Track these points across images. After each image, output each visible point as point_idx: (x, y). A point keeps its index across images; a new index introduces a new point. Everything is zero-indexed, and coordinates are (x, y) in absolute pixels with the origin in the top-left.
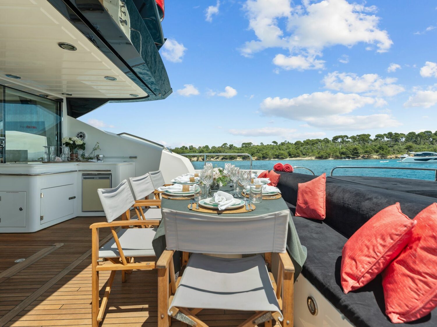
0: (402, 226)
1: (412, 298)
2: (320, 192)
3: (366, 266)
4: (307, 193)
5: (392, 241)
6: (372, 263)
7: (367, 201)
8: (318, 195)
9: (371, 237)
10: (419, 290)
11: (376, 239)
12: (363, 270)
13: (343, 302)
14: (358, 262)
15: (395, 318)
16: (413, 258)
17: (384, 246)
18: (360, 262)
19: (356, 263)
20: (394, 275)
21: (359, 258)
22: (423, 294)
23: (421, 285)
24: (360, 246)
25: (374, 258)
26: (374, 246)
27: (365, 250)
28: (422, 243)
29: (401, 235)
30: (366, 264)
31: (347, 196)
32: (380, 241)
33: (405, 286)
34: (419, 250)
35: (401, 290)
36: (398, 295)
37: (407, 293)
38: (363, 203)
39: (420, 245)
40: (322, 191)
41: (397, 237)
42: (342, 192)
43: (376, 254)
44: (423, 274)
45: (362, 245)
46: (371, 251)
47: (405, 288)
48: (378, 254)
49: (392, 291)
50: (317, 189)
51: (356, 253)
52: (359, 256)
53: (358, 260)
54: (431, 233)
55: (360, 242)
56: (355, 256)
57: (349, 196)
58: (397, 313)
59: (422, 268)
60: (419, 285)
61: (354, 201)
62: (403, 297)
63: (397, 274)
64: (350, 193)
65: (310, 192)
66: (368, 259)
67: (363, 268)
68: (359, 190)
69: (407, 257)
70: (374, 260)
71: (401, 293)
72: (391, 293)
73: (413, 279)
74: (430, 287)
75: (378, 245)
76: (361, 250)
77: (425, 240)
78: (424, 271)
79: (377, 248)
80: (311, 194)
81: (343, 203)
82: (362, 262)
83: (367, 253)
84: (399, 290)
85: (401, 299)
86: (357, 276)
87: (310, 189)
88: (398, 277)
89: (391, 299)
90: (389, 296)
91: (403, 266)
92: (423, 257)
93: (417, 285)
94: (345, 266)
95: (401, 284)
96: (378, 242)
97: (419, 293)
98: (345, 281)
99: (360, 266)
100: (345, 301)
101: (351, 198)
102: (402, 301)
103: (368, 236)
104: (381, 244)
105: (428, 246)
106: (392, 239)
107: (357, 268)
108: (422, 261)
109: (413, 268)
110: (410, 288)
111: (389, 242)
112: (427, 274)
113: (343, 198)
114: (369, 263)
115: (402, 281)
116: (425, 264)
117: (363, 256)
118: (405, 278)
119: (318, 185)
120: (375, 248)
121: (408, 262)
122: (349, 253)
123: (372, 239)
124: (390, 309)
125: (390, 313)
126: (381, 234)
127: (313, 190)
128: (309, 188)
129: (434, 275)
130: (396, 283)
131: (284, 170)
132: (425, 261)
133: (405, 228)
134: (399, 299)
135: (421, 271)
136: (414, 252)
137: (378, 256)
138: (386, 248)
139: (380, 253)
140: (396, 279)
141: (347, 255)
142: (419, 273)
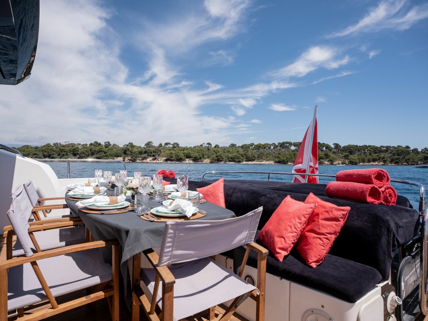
0: (309, 208)
1: (321, 250)
2: (220, 193)
3: (291, 239)
4: (208, 196)
5: (305, 219)
6: (294, 236)
7: (263, 197)
8: (219, 197)
9: (291, 219)
10: (324, 244)
11: (295, 220)
12: (290, 242)
13: (281, 268)
14: (286, 238)
15: (314, 265)
16: (318, 226)
17: (300, 223)
18: (287, 238)
19: (284, 239)
20: (308, 240)
21: (286, 235)
22: (326, 245)
23: (325, 240)
24: (285, 227)
25: (296, 232)
26: (294, 225)
27: (289, 229)
28: (321, 217)
29: (309, 214)
30: (291, 238)
31: (244, 195)
32: (298, 220)
33: (316, 244)
34: (320, 221)
35: (315, 247)
36: (313, 251)
37: (318, 248)
38: (260, 199)
39: (320, 218)
40: (222, 192)
41: (308, 215)
42: (239, 192)
43: (297, 230)
44: (326, 234)
45: (286, 226)
46: (293, 228)
47: (317, 245)
48: (298, 229)
49: (309, 250)
50: (218, 191)
51: (283, 233)
52: (286, 234)
53: (286, 237)
54: (324, 210)
55: (283, 225)
56: (283, 234)
57: (247, 195)
58: (314, 262)
59: (324, 231)
60: (324, 241)
61: (252, 198)
62: (317, 251)
63: (310, 238)
64: (247, 192)
65: (212, 194)
66: (292, 234)
67: (290, 241)
68: (253, 189)
69: (314, 227)
70: (296, 233)
71: (315, 249)
72: (309, 251)
73: (320, 238)
74: (329, 240)
75: (297, 223)
76: (286, 230)
77: (322, 214)
78: (326, 232)
79: (297, 225)
80: (213, 196)
81: (242, 201)
82: (288, 237)
83: (291, 230)
84: (314, 248)
85: (316, 252)
86: (286, 248)
87: (212, 192)
88: (311, 240)
89: (310, 255)
90: (308, 253)
91: (312, 232)
92: (323, 224)
93: (323, 241)
94: (277, 244)
95: (314, 244)
96: (297, 221)
97: (324, 245)
98: (279, 253)
99: (287, 240)
100: (283, 267)
101: (249, 196)
102: (316, 253)
103: (288, 219)
104: (299, 223)
105: (325, 217)
106: (305, 218)
107: (285, 242)
108: (323, 226)
109: (319, 232)
110: (320, 244)
111: (304, 220)
112: (327, 233)
113: (242, 197)
114: (293, 236)
115: (314, 242)
116: (325, 228)
117: (288, 233)
118: (315, 240)
119: (218, 188)
120: (296, 226)
121: (315, 230)
122: (276, 234)
123: (292, 221)
124: (310, 261)
125: (311, 263)
126: (298, 216)
127: (214, 193)
128: (210, 191)
129: (331, 233)
130: (311, 244)
131: (168, 177)
132: (325, 227)
133: (312, 209)
134: (315, 253)
135: (324, 232)
136: (318, 223)
137: (298, 231)
138: (302, 224)
139: (299, 228)
140: (310, 242)
141: (275, 236)
142: (323, 234)
